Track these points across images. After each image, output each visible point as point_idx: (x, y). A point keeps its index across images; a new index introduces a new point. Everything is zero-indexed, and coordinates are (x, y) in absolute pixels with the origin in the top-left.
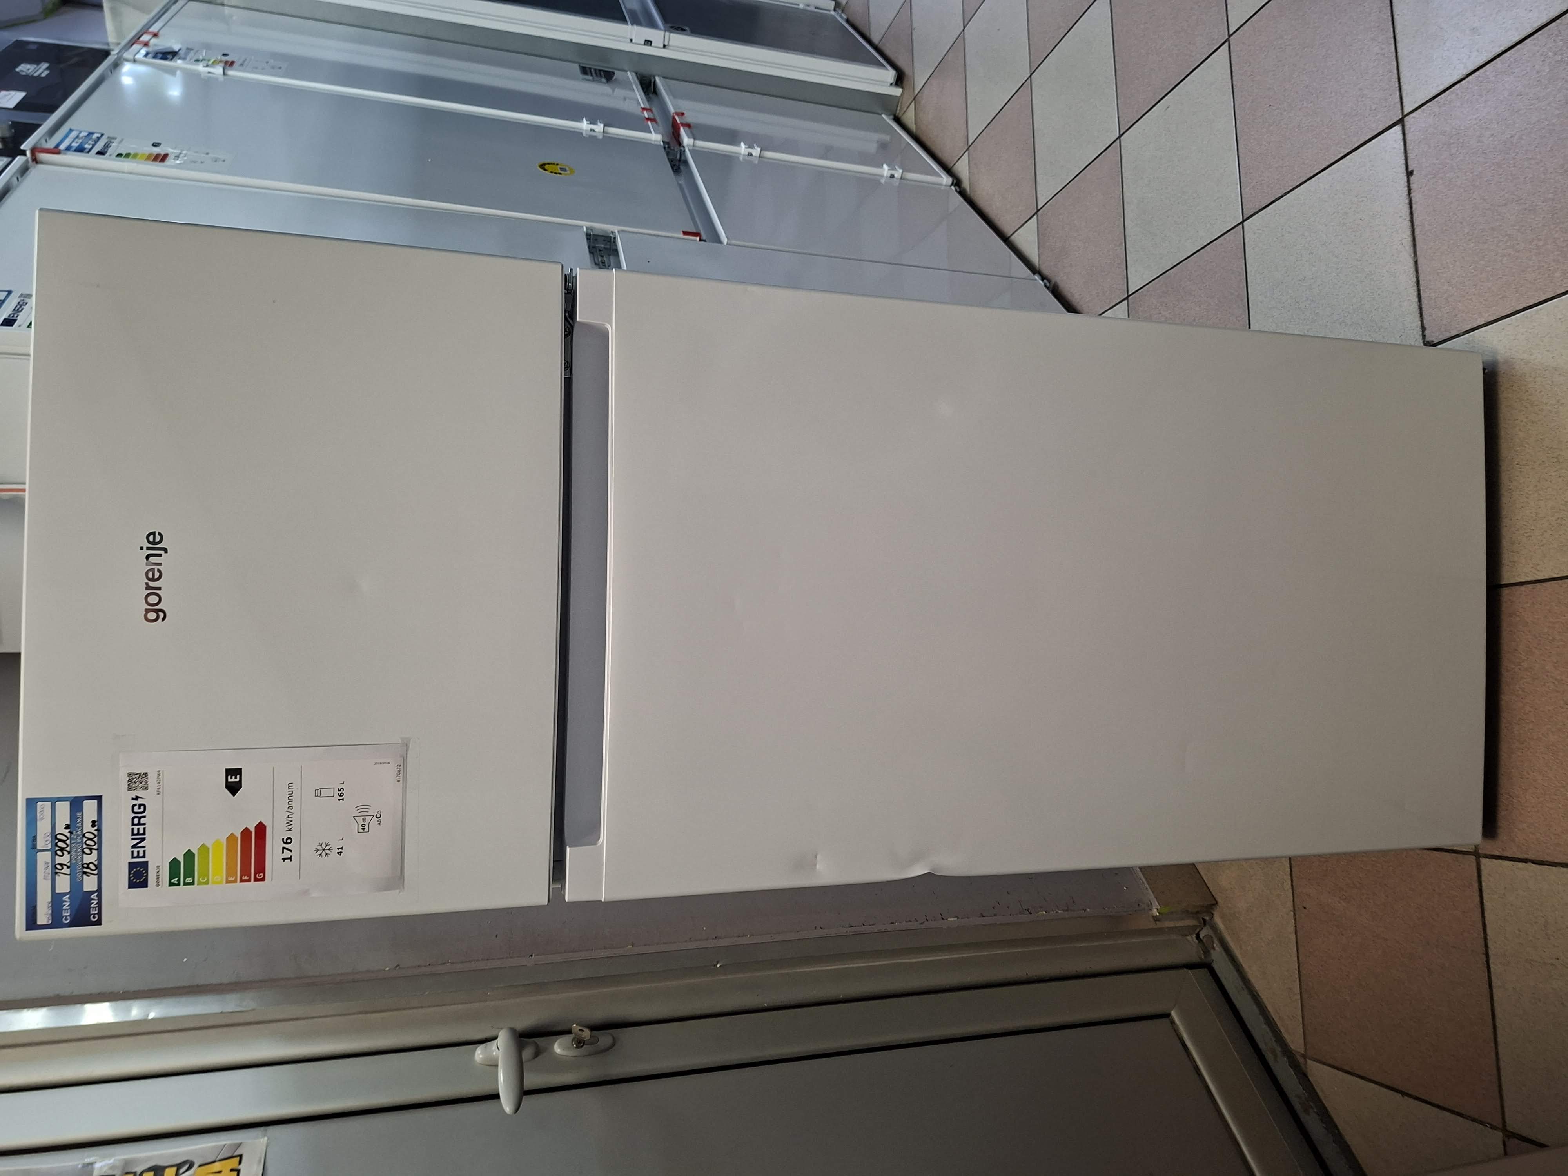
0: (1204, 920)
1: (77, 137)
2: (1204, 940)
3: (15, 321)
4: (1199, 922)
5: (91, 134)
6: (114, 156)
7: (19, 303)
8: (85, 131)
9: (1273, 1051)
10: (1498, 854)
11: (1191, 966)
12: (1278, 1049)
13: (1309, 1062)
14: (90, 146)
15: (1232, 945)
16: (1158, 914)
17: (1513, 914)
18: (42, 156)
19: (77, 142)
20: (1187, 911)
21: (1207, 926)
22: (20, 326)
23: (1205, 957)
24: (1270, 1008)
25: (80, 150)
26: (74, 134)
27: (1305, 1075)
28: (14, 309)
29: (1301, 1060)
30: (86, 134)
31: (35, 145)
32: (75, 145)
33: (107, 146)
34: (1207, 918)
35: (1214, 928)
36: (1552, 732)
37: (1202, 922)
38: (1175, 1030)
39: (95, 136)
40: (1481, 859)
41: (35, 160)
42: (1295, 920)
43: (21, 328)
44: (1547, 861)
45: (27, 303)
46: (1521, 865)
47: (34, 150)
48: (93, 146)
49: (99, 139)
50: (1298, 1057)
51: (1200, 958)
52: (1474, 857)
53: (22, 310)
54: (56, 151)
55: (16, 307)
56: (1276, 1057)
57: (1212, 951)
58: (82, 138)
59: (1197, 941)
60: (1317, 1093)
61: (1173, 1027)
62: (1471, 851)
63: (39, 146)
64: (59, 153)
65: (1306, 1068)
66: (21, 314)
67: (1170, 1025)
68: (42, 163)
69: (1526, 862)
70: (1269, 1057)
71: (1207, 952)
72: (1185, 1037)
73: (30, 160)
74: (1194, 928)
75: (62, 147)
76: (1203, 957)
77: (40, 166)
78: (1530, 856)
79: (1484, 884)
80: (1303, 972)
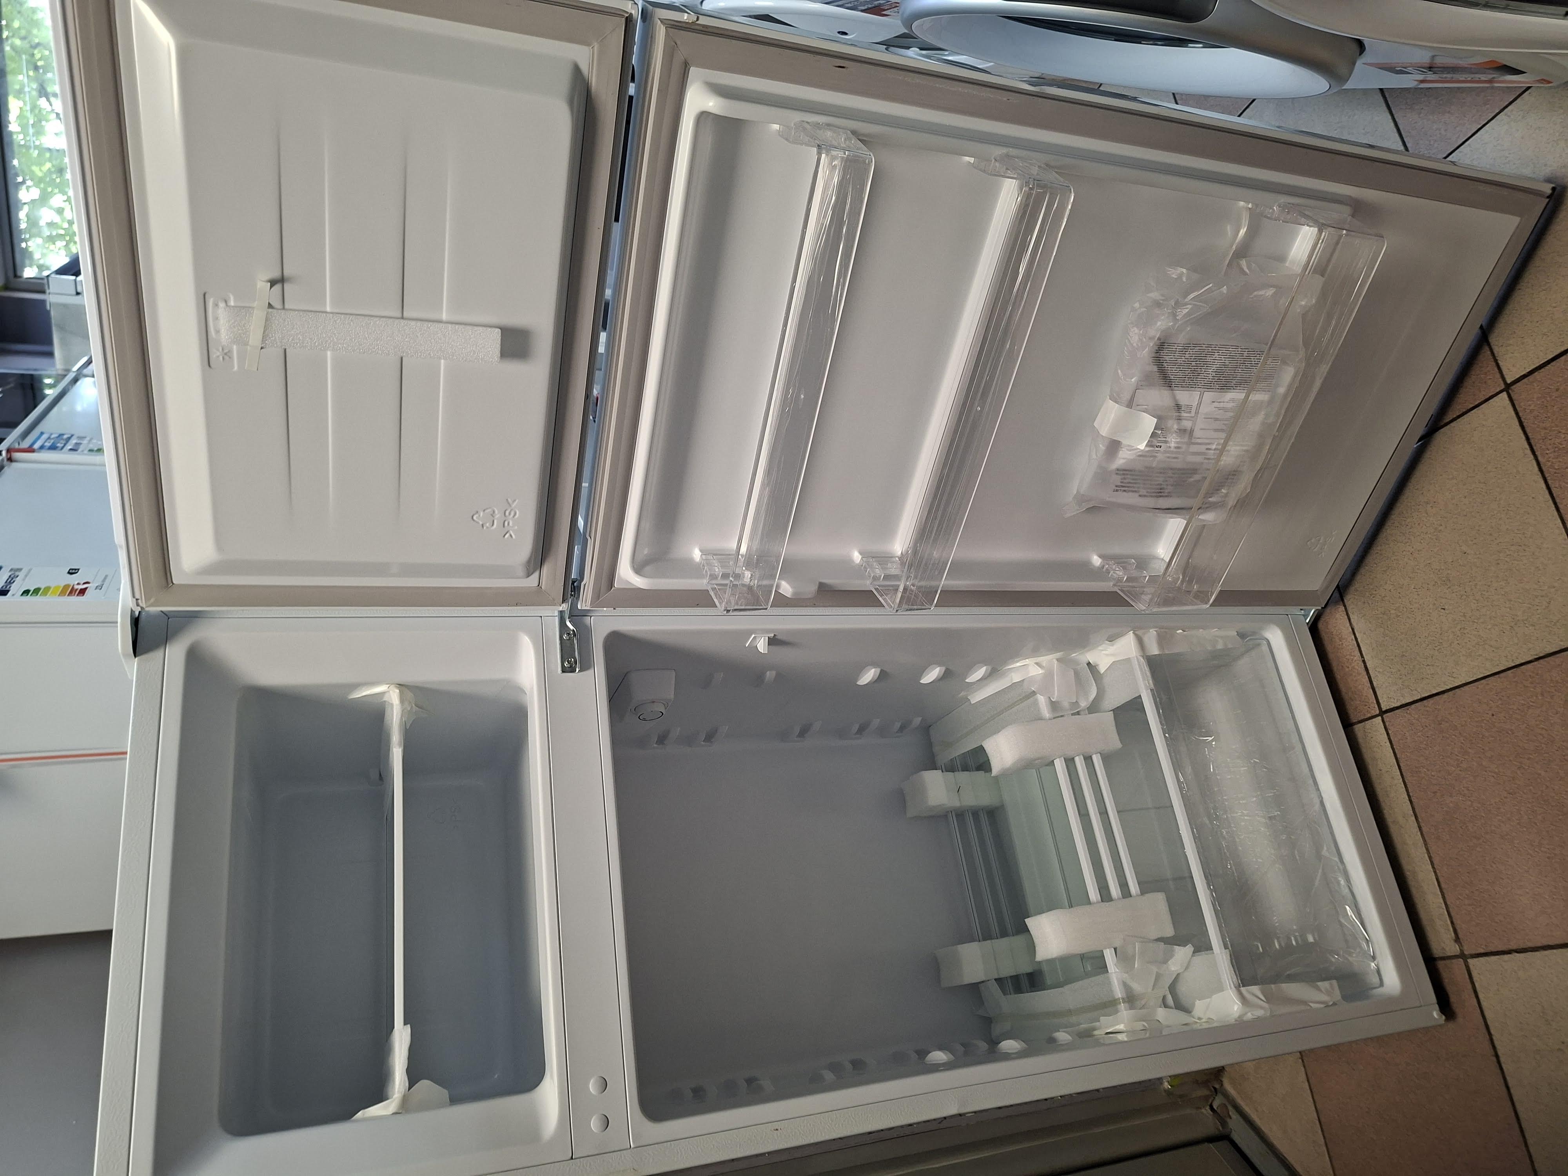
0: (1215, 1088)
1: (49, 438)
2: (1219, 1111)
3: (8, 591)
4: (1211, 1091)
5: (61, 435)
6: (86, 452)
7: (10, 576)
8: (55, 433)
10: (1482, 951)
11: (1211, 1139)
14: (62, 445)
15: (1247, 1109)
16: (1170, 1087)
17: (1511, 1008)
18: (17, 455)
19: (49, 442)
20: (1197, 1081)
21: (1219, 1095)
22: (13, 595)
23: (1223, 1128)
24: (1299, 1169)
25: (53, 448)
26: (45, 436)
28: (6, 582)
30: (57, 435)
31: (9, 446)
32: (48, 444)
33: (78, 444)
34: (1217, 1086)
35: (1226, 1095)
36: (1503, 822)
37: (1213, 1090)
39: (65, 437)
40: (1468, 960)
41: (10, 460)
42: (1304, 1067)
43: (15, 596)
44: (1529, 948)
45: (17, 576)
46: (1506, 957)
47: (9, 451)
48: (65, 445)
49: (69, 438)
51: (1219, 1130)
52: (1461, 960)
53: (14, 582)
54: (30, 450)
55: (8, 580)
57: (1228, 1120)
58: (53, 439)
59: (1211, 1113)
62: (1458, 954)
63: (12, 447)
64: (33, 451)
66: (13, 585)
68: (16, 461)
69: (1510, 954)
71: (1224, 1123)
73: (5, 460)
74: (1206, 1098)
75: (36, 446)
76: (1221, 1129)
77: (14, 464)
78: (1513, 946)
79: (1477, 985)
80: (1323, 1120)
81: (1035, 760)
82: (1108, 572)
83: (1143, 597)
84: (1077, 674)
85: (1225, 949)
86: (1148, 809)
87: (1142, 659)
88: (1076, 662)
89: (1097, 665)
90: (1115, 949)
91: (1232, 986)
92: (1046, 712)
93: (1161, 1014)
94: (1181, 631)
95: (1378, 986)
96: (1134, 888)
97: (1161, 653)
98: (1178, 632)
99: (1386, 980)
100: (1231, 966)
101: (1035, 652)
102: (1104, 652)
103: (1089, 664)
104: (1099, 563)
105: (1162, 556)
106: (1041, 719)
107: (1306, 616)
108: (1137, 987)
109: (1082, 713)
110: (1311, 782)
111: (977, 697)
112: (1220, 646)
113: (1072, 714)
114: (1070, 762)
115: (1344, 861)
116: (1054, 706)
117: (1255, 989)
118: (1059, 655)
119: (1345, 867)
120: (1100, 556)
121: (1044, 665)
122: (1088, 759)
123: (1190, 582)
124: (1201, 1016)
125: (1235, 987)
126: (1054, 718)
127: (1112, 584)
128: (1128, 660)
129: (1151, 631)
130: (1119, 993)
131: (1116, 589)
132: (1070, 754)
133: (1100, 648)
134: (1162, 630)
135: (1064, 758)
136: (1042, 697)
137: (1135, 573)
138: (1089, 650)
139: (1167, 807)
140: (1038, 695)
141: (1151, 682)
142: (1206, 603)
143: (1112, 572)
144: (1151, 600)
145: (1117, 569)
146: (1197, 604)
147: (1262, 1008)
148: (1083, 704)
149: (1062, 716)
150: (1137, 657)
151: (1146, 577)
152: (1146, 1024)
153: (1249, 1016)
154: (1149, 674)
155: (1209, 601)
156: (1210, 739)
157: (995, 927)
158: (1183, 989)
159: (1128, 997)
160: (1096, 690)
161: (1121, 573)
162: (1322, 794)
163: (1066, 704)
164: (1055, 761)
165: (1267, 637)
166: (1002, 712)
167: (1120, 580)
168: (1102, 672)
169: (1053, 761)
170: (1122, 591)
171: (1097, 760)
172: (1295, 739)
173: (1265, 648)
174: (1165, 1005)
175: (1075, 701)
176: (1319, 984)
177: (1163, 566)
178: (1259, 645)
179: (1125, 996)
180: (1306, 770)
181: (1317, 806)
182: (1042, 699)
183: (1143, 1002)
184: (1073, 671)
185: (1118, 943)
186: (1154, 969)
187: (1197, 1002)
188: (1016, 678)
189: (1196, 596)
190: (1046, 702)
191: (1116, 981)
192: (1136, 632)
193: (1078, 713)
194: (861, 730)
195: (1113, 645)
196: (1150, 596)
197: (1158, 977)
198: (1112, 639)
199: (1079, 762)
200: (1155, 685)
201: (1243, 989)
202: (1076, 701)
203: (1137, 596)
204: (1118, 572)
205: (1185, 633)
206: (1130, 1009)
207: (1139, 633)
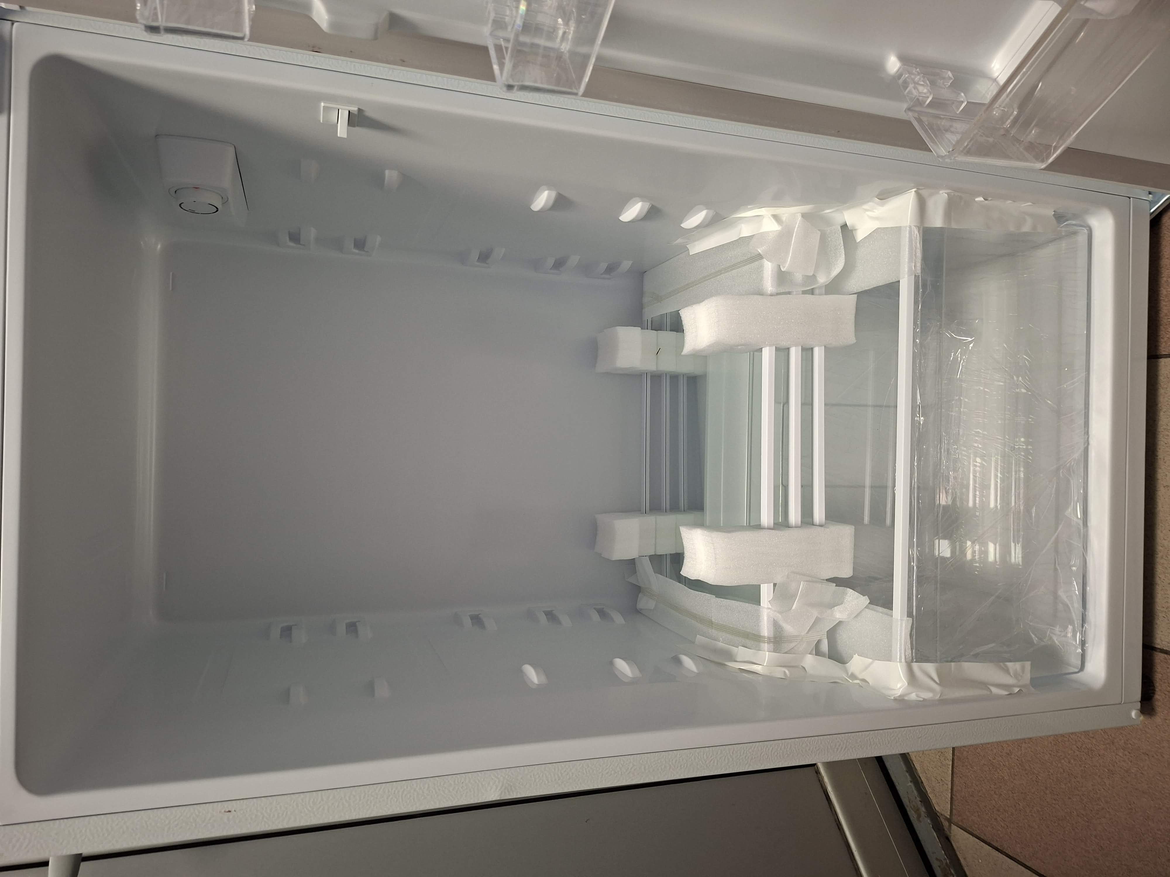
9: (917, 810)
12: (923, 809)
13: (954, 827)
24: (917, 766)
27: (948, 839)
29: (946, 824)
38: (819, 780)
50: (943, 820)
56: (919, 816)
60: (958, 860)
61: (818, 777)
65: (950, 833)
67: (816, 774)
70: (912, 815)
72: (830, 789)
81: (738, 346)
82: (905, 84)
83: (949, 136)
84: (824, 238)
85: (908, 617)
86: (866, 406)
87: (916, 232)
88: (827, 222)
89: (856, 230)
90: (775, 585)
91: (903, 660)
92: (769, 285)
93: (810, 661)
94: (981, 199)
95: (1077, 670)
96: (819, 513)
97: (946, 226)
98: (977, 199)
99: (1090, 667)
100: (909, 637)
101: (777, 200)
102: (869, 213)
103: (844, 227)
104: (895, 70)
105: (995, 75)
106: (761, 293)
107: (1152, 203)
108: (789, 629)
109: (817, 291)
110: (1081, 422)
111: (697, 247)
112: (1026, 228)
113: (804, 292)
114: (783, 353)
115: (1089, 524)
116: (782, 277)
117: (931, 668)
118: (806, 208)
119: (1087, 531)
120: (902, 58)
121: (784, 219)
122: (807, 352)
123: (1027, 124)
124: (857, 673)
125: (906, 662)
126: (778, 294)
127: (905, 106)
128: (898, 230)
129: (941, 192)
130: (766, 631)
131: (910, 116)
132: (784, 344)
133: (865, 207)
134: (956, 194)
135: (776, 347)
136: (770, 264)
137: (946, 94)
138: (849, 208)
139: (889, 407)
140: (765, 260)
141: (919, 265)
142: (1043, 161)
143: (911, 86)
144: (958, 142)
145: (922, 83)
146: (1027, 160)
147: (931, 690)
148: (822, 279)
149: (789, 293)
150: (910, 227)
151: (963, 102)
152: (787, 672)
153: (913, 696)
154: (919, 254)
155: (1048, 157)
156: (970, 339)
157: (666, 500)
158: (844, 638)
159: (775, 637)
160: (843, 264)
161: (925, 91)
162: (1090, 440)
163: (798, 277)
164: (763, 349)
165: (1092, 226)
166: (719, 273)
167: (919, 102)
168: (858, 240)
169: (762, 348)
170: (919, 121)
171: (818, 354)
172: (1079, 362)
173: (1082, 239)
174: (818, 652)
175: (811, 274)
176: (1009, 664)
177: (993, 90)
178: (1075, 233)
179: (772, 635)
180: (1080, 405)
181: (1077, 454)
182: (768, 267)
183: (792, 645)
184: (819, 233)
185: (779, 579)
186: (815, 613)
187: (856, 656)
188: (746, 230)
189: (1031, 147)
190: (772, 271)
191: (765, 618)
192: (920, 191)
193: (812, 292)
194: (559, 264)
195: (882, 205)
196: (959, 136)
197: (817, 621)
198: (884, 196)
199: (795, 354)
200: (923, 270)
201: (915, 666)
202: (814, 275)
203: (937, 132)
204: (921, 88)
205: (986, 202)
206: (775, 651)
207: (924, 192)
